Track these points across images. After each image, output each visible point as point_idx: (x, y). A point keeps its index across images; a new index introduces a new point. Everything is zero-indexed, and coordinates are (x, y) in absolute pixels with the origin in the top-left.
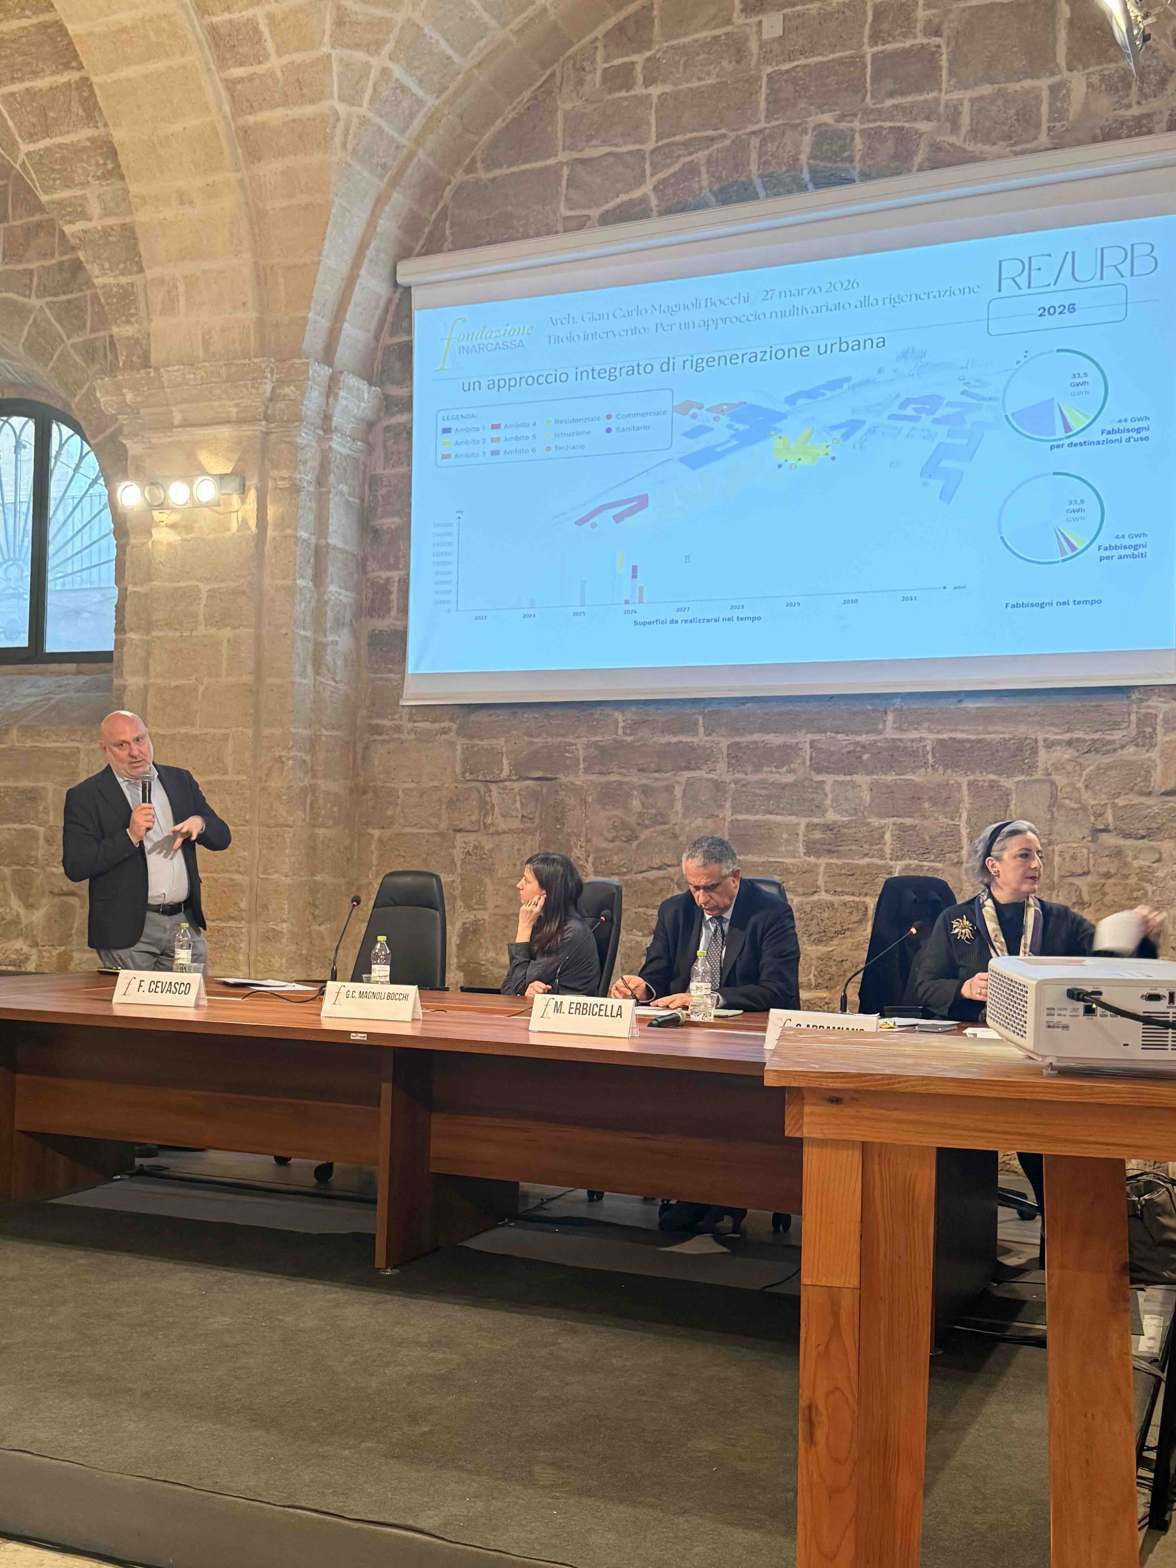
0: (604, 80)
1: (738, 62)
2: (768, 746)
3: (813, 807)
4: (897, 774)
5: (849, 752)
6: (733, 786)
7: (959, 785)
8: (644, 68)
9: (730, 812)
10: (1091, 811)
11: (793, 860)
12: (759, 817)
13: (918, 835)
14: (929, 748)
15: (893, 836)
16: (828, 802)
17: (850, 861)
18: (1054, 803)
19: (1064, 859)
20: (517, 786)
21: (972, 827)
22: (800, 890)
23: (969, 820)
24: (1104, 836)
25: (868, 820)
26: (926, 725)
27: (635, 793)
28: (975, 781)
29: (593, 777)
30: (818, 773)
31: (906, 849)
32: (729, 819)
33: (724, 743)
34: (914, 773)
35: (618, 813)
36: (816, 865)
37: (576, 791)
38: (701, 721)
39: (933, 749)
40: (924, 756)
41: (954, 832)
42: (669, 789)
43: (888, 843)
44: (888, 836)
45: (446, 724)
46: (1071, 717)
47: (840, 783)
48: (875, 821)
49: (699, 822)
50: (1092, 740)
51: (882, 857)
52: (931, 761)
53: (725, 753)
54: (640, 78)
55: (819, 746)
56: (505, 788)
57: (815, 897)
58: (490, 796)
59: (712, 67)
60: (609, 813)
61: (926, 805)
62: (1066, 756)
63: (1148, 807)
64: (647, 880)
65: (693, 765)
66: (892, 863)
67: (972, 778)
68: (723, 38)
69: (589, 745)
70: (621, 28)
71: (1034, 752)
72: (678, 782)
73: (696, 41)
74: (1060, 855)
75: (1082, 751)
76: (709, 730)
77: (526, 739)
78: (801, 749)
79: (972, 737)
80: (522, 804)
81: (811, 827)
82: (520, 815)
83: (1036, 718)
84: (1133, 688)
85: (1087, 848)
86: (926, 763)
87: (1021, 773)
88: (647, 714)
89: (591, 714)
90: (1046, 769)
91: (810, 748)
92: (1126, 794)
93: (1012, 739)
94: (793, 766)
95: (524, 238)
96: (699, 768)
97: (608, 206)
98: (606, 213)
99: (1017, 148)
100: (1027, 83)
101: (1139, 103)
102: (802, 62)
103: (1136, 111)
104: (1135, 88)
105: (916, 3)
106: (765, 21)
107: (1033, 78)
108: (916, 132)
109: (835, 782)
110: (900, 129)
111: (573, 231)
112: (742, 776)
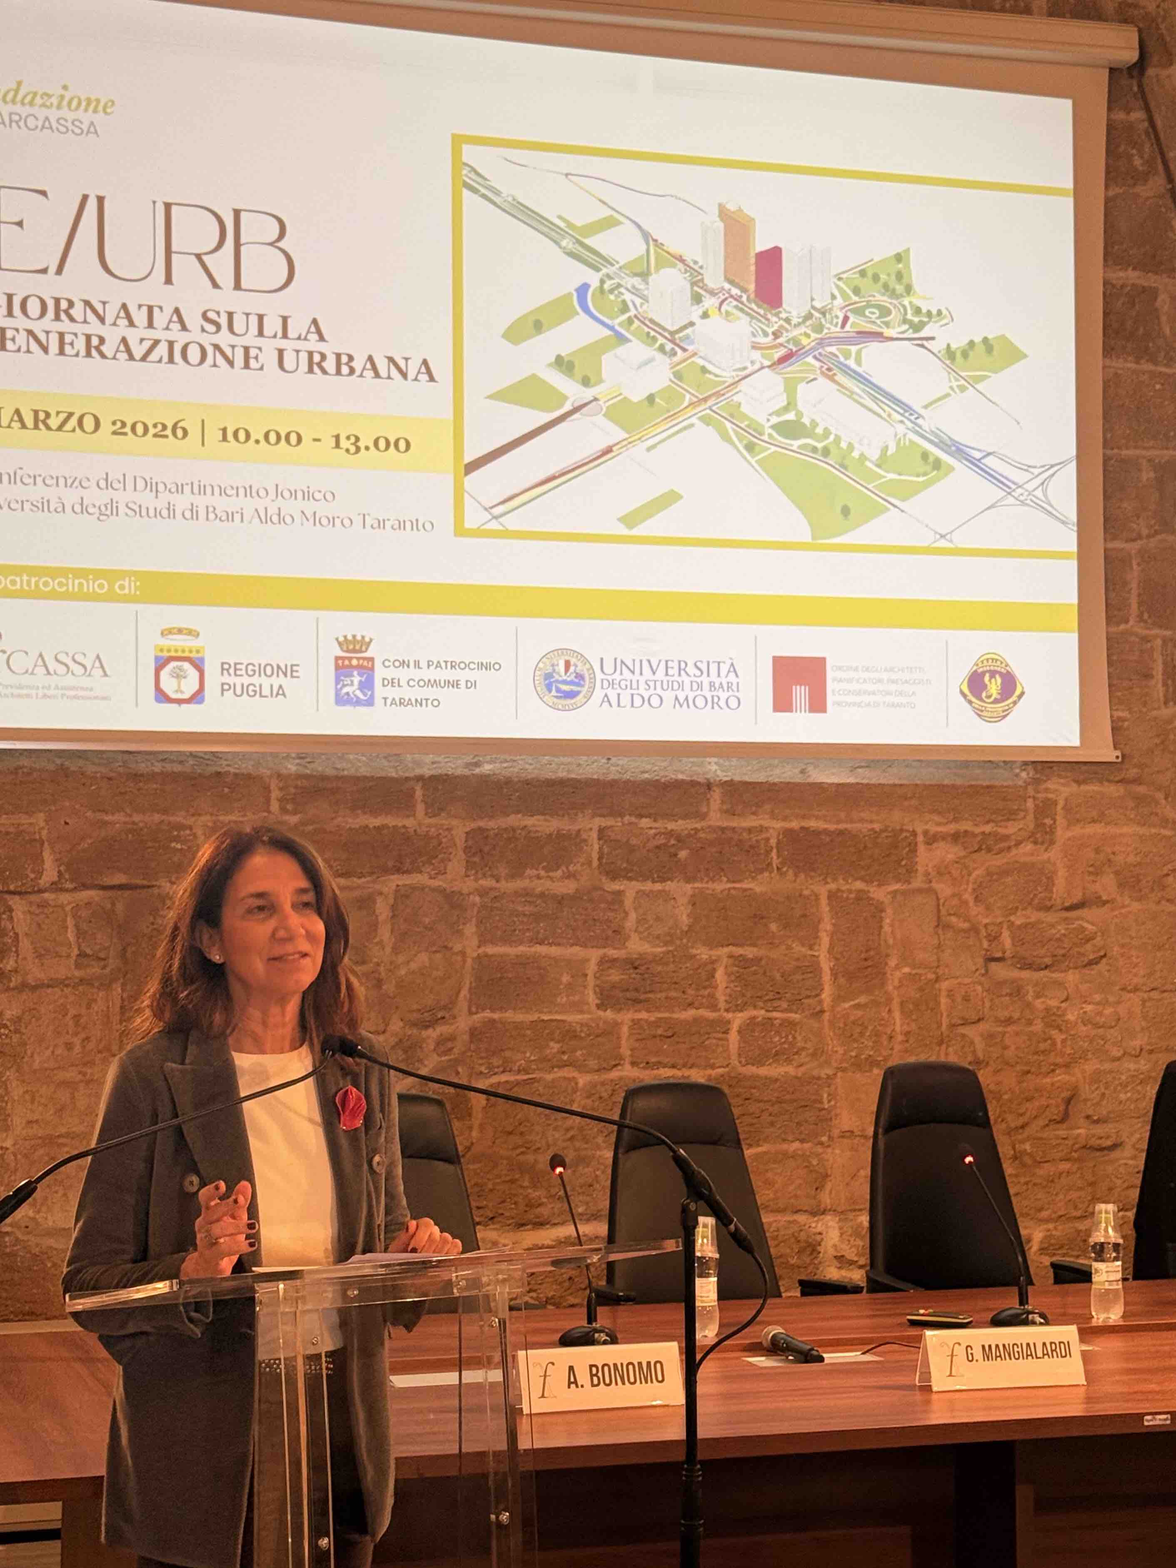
2: (532, 835)
3: (610, 933)
4: (729, 881)
5: (658, 847)
6: (477, 899)
7: (817, 897)
9: (475, 942)
10: (983, 933)
11: (579, 1017)
12: (522, 949)
13: (765, 973)
14: (773, 842)
15: (729, 975)
16: (631, 923)
17: (667, 1015)
18: (939, 922)
19: (953, 1001)
20: (64, 898)
21: (837, 959)
22: (593, 1063)
23: (830, 951)
24: (993, 966)
25: (694, 951)
26: (767, 807)
28: (839, 890)
30: (613, 880)
31: (749, 994)
32: (472, 953)
33: (461, 829)
34: (754, 879)
36: (616, 1024)
38: (419, 793)
39: (778, 843)
40: (768, 852)
41: (814, 969)
43: (722, 986)
44: (720, 975)
46: (956, 802)
47: (647, 894)
48: (703, 953)
49: (423, 958)
50: (983, 833)
51: (714, 1007)
52: (776, 861)
53: (462, 843)
55: (613, 837)
56: (43, 905)
57: (614, 1074)
58: (11, 918)
61: (773, 927)
62: (950, 857)
63: (1052, 926)
65: (407, 866)
66: (730, 1016)
67: (833, 886)
71: (913, 851)
72: (381, 894)
74: (948, 996)
75: (972, 849)
76: (434, 808)
77: (89, 814)
78: (585, 841)
79: (832, 827)
80: (80, 933)
81: (606, 963)
82: (76, 952)
83: (914, 802)
84: (1025, 763)
85: (981, 984)
86: (770, 864)
87: (898, 880)
88: (324, 778)
89: (218, 774)
90: (927, 874)
91: (599, 839)
92: (1025, 909)
93: (885, 830)
94: (571, 868)
96: (419, 870)
109: (639, 893)
112: (488, 882)
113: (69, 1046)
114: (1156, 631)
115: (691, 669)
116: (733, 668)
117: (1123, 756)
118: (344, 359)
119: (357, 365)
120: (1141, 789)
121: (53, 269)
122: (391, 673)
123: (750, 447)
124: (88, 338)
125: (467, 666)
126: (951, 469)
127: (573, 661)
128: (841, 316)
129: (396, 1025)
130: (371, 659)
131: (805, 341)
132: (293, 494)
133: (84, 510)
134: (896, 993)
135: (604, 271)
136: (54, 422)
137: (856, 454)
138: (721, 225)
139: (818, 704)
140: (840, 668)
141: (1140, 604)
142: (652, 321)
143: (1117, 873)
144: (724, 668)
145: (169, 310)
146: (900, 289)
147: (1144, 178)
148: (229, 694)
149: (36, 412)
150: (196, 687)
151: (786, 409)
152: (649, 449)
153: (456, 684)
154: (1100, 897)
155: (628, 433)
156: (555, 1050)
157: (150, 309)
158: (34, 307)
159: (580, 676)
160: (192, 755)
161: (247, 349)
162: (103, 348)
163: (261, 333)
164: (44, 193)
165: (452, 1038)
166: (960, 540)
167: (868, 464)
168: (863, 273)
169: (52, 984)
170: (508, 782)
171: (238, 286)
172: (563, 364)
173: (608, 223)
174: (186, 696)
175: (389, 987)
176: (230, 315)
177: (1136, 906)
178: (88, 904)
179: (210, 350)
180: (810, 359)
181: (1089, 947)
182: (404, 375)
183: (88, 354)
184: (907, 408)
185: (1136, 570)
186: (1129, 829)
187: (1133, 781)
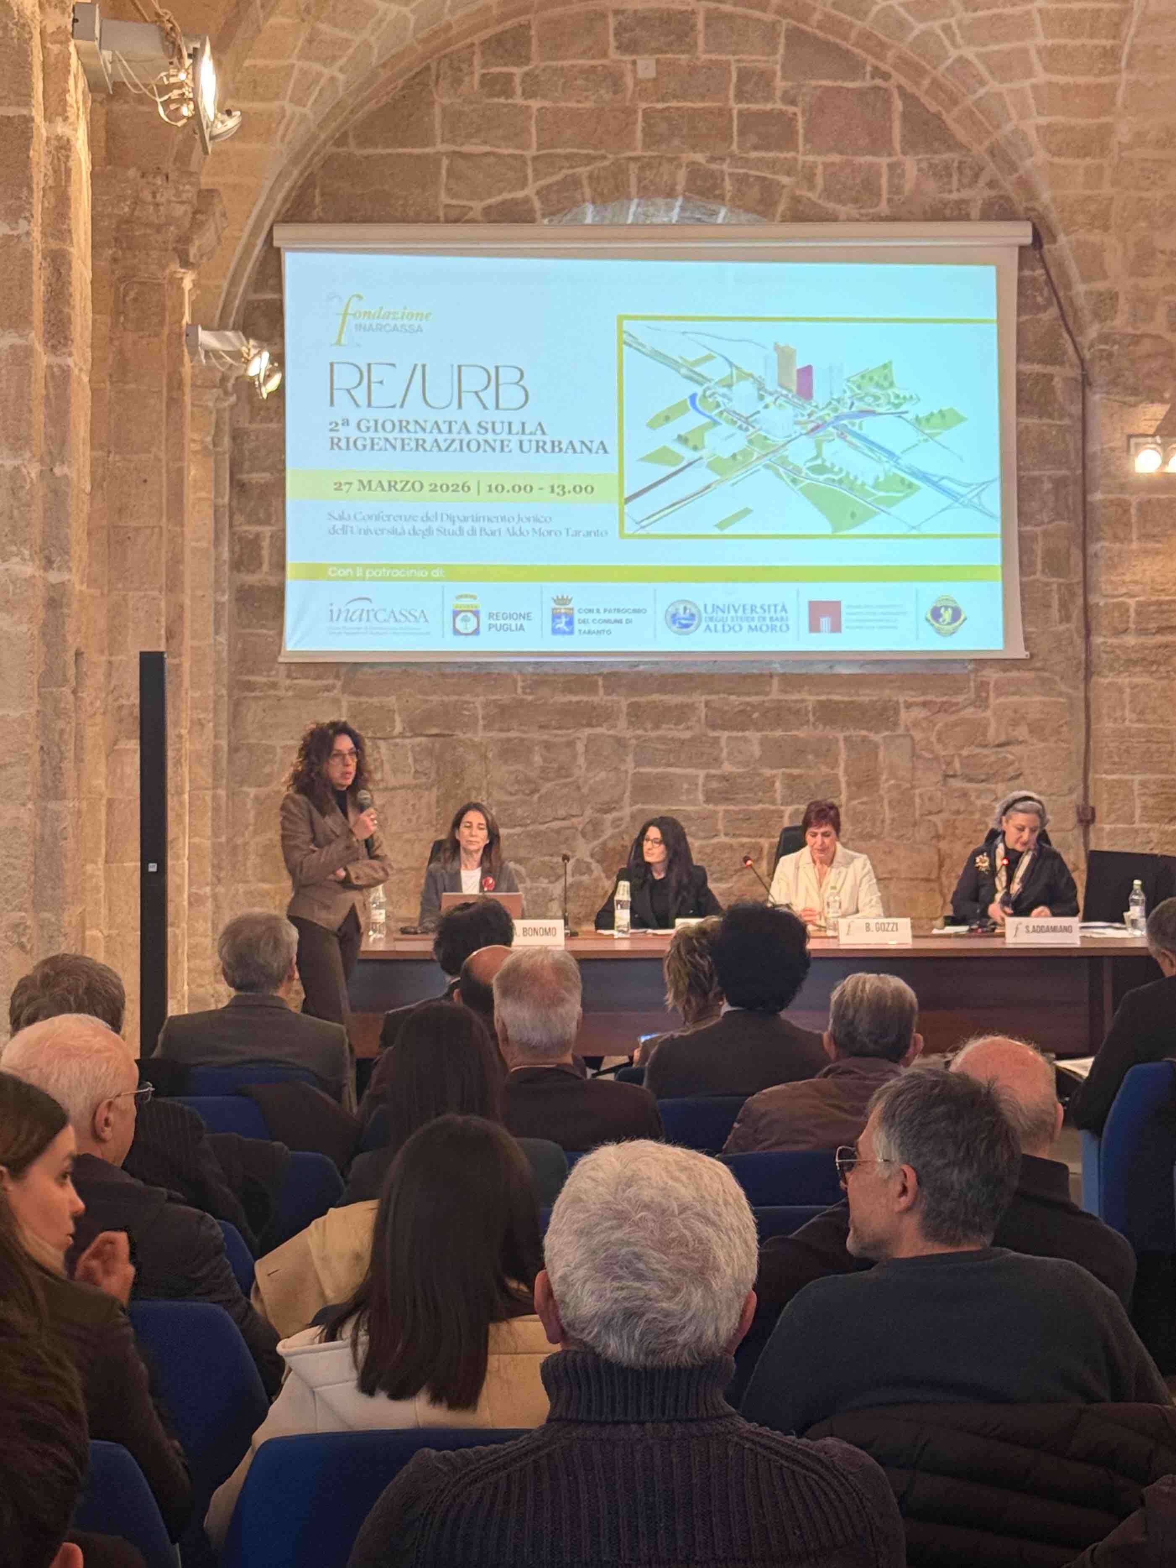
0: (482, 84)
1: (615, 93)
2: (666, 705)
3: (711, 760)
4: (783, 731)
5: (740, 712)
6: (633, 741)
7: (837, 741)
8: (523, 82)
9: (632, 765)
10: (942, 760)
11: (695, 808)
12: (660, 770)
13: (804, 783)
14: (810, 708)
15: (783, 784)
16: (724, 754)
17: (745, 807)
18: (914, 754)
19: (922, 800)
20: (408, 741)
21: (849, 775)
22: (702, 834)
23: (846, 771)
24: (951, 780)
25: (762, 771)
26: (806, 688)
27: (537, 748)
28: (850, 736)
29: (493, 735)
30: (713, 730)
31: (794, 795)
32: (631, 772)
33: (624, 704)
34: (798, 729)
35: (520, 767)
36: (716, 812)
37: (475, 746)
38: (601, 683)
39: (814, 708)
40: (807, 715)
41: (835, 780)
42: (571, 744)
43: (779, 791)
44: (778, 785)
45: (330, 681)
46: (925, 683)
47: (734, 738)
48: (767, 772)
49: (603, 775)
50: (942, 702)
51: (773, 802)
53: (625, 710)
54: (519, 90)
55: (713, 705)
56: (396, 745)
57: (715, 840)
58: (380, 752)
59: (590, 93)
60: (512, 768)
61: (810, 757)
62: (922, 715)
63: (986, 756)
64: (552, 830)
65: (594, 722)
66: (782, 808)
67: (847, 733)
68: (600, 68)
69: (486, 705)
70: (499, 40)
71: (897, 711)
72: (579, 738)
73: (572, 66)
74: (920, 798)
75: (935, 711)
76: (609, 691)
77: (420, 697)
78: (696, 708)
79: (846, 699)
80: (415, 760)
81: (708, 777)
82: (413, 770)
83: (898, 684)
84: (971, 660)
85: (941, 790)
86: (808, 721)
87: (887, 729)
88: (547, 674)
89: (489, 674)
90: (906, 726)
91: (705, 707)
92: (968, 746)
93: (879, 701)
94: (690, 724)
95: (404, 220)
96: (600, 725)
97: (492, 201)
98: (490, 207)
99: (863, 211)
100: (869, 158)
101: (958, 190)
102: (674, 104)
103: (955, 196)
104: (955, 178)
105: (775, 73)
106: (639, 62)
107: (874, 154)
108: (778, 183)
109: (729, 738)
110: (764, 179)
111: (456, 221)
112: (640, 732)
113: (410, 820)
114: (1055, 579)
115: (758, 610)
116: (784, 609)
117: (1032, 656)
118: (556, 444)
119: (564, 446)
120: (1046, 674)
121: (398, 405)
122: (583, 616)
123: (794, 481)
124: (417, 440)
125: (627, 611)
126: (918, 488)
127: (688, 606)
128: (849, 402)
129: (589, 812)
130: (572, 609)
131: (827, 418)
132: (528, 519)
133: (415, 533)
134: (885, 795)
135: (706, 385)
136: (399, 487)
137: (859, 482)
138: (775, 355)
139: (836, 627)
140: (849, 607)
141: (1043, 563)
142: (735, 412)
143: (1029, 725)
144: (779, 608)
145: (460, 423)
146: (886, 384)
147: (1045, 308)
148: (493, 629)
149: (390, 483)
150: (475, 626)
151: (816, 458)
152: (733, 485)
153: (619, 621)
154: (1017, 740)
155: (721, 475)
157: (450, 423)
158: (389, 426)
159: (692, 616)
160: (477, 663)
161: (502, 441)
162: (426, 446)
163: (510, 432)
164: (393, 365)
165: (621, 819)
166: (926, 529)
167: (867, 488)
168: (863, 377)
169: (402, 787)
170: (651, 675)
171: (497, 407)
172: (682, 440)
173: (709, 358)
174: (470, 631)
175: (585, 790)
176: (493, 424)
177: (1042, 745)
178: (420, 745)
179: (482, 443)
180: (830, 429)
181: (1010, 769)
182: (590, 450)
183: (417, 449)
184: (891, 454)
185: (1041, 543)
186: (1037, 698)
187: (1039, 669)
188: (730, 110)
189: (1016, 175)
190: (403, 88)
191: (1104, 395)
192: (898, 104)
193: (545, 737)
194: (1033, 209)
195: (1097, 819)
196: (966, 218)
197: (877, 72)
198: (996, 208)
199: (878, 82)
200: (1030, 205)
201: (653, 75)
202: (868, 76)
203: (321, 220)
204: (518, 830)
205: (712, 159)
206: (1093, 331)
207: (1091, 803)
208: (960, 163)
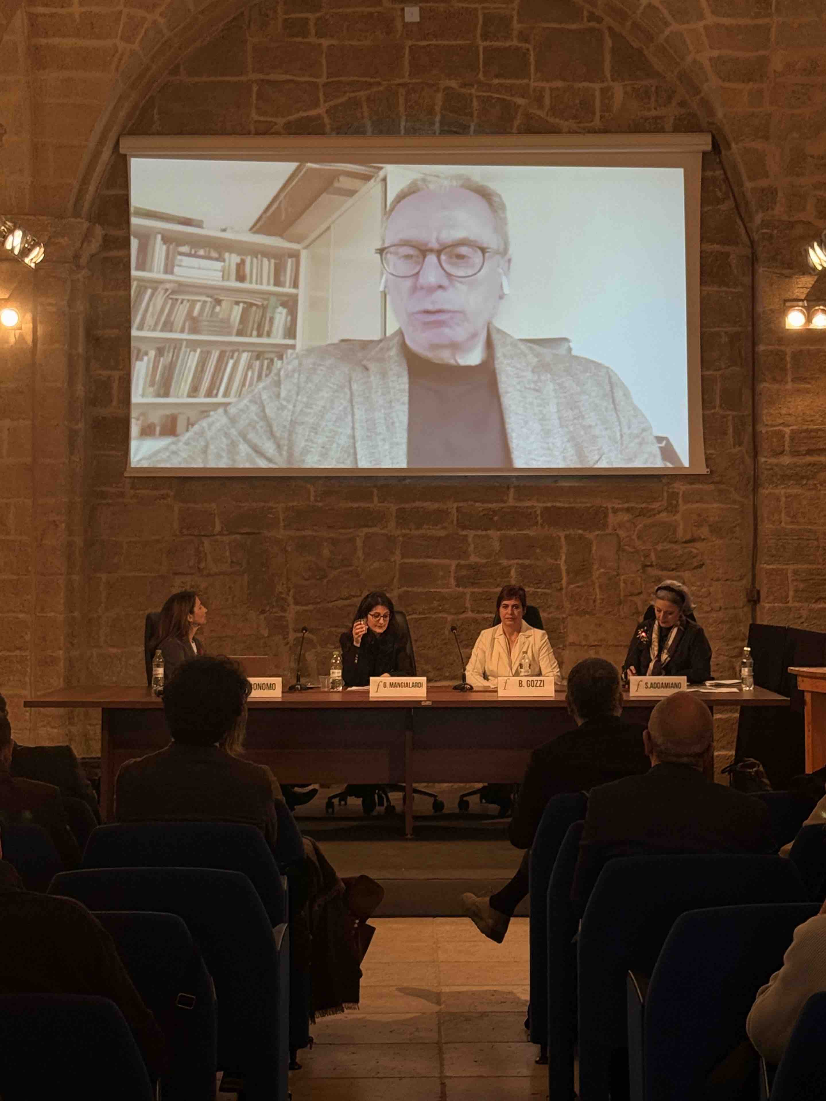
0: (285, 27)
1: (388, 33)
2: (426, 510)
3: (461, 553)
4: (517, 530)
5: (484, 515)
6: (401, 538)
7: (560, 538)
8: (316, 25)
9: (400, 557)
10: (641, 554)
11: (447, 590)
12: (421, 560)
13: (533, 571)
14: (539, 512)
15: (516, 572)
16: (471, 549)
17: (487, 590)
18: (619, 548)
19: (626, 585)
20: (225, 538)
21: (569, 565)
22: (453, 610)
23: (565, 562)
25: (501, 562)
26: (536, 497)
27: (325, 544)
28: (569, 535)
29: (292, 533)
30: (463, 530)
31: (526, 581)
32: (398, 562)
33: (394, 508)
34: (529, 529)
35: (312, 558)
36: (464, 594)
37: (278, 542)
38: (375, 493)
39: (541, 513)
40: (536, 518)
41: (557, 570)
42: (352, 540)
43: (513, 577)
44: (513, 572)
45: (164, 492)
46: (627, 493)
47: (479, 536)
48: (505, 562)
50: (641, 508)
52: (540, 521)
53: (394, 514)
54: (313, 32)
55: (463, 511)
56: (216, 541)
57: (463, 616)
58: (203, 547)
59: (368, 34)
60: (306, 559)
61: (538, 551)
62: (626, 518)
63: (676, 550)
64: (337, 607)
65: (370, 524)
67: (568, 533)
69: (287, 509)
71: (606, 516)
72: (358, 536)
73: (355, 12)
74: (624, 583)
75: (636, 515)
76: (382, 499)
77: (235, 503)
78: (450, 513)
79: (566, 505)
80: (231, 553)
81: (459, 567)
82: (229, 561)
83: (607, 494)
84: (664, 476)
85: (641, 577)
86: (537, 522)
87: (598, 529)
88: (333, 487)
90: (614, 526)
91: (457, 511)
92: (662, 542)
93: (592, 507)
94: (444, 525)
95: (223, 132)
96: (375, 526)
97: (291, 118)
98: (289, 122)
99: (582, 125)
100: (586, 84)
101: (655, 109)
102: (434, 42)
103: (653, 113)
104: (653, 99)
105: (513, 17)
106: (406, 9)
107: (590, 82)
108: (515, 104)
109: (475, 535)
110: (504, 100)
111: (264, 134)
112: (407, 531)
114: (730, 412)
117: (711, 471)
120: (723, 487)
134: (597, 581)
141: (721, 400)
143: (710, 526)
147: (723, 201)
154: (700, 537)
156: (436, 605)
160: (279, 478)
169: (220, 574)
177: (719, 542)
178: (235, 541)
181: (695, 560)
185: (719, 384)
186: (715, 505)
187: (717, 483)
188: (477, 47)
189: (698, 97)
190: (222, 30)
191: (766, 269)
192: (609, 43)
193: (332, 535)
194: (713, 123)
195: (761, 600)
196: (661, 130)
197: (592, 17)
198: (686, 122)
199: (592, 24)
200: (710, 121)
201: (418, 20)
202: (585, 19)
203: (159, 133)
204: (311, 607)
205: (464, 85)
206: (758, 218)
207: (758, 588)
208: (657, 87)
